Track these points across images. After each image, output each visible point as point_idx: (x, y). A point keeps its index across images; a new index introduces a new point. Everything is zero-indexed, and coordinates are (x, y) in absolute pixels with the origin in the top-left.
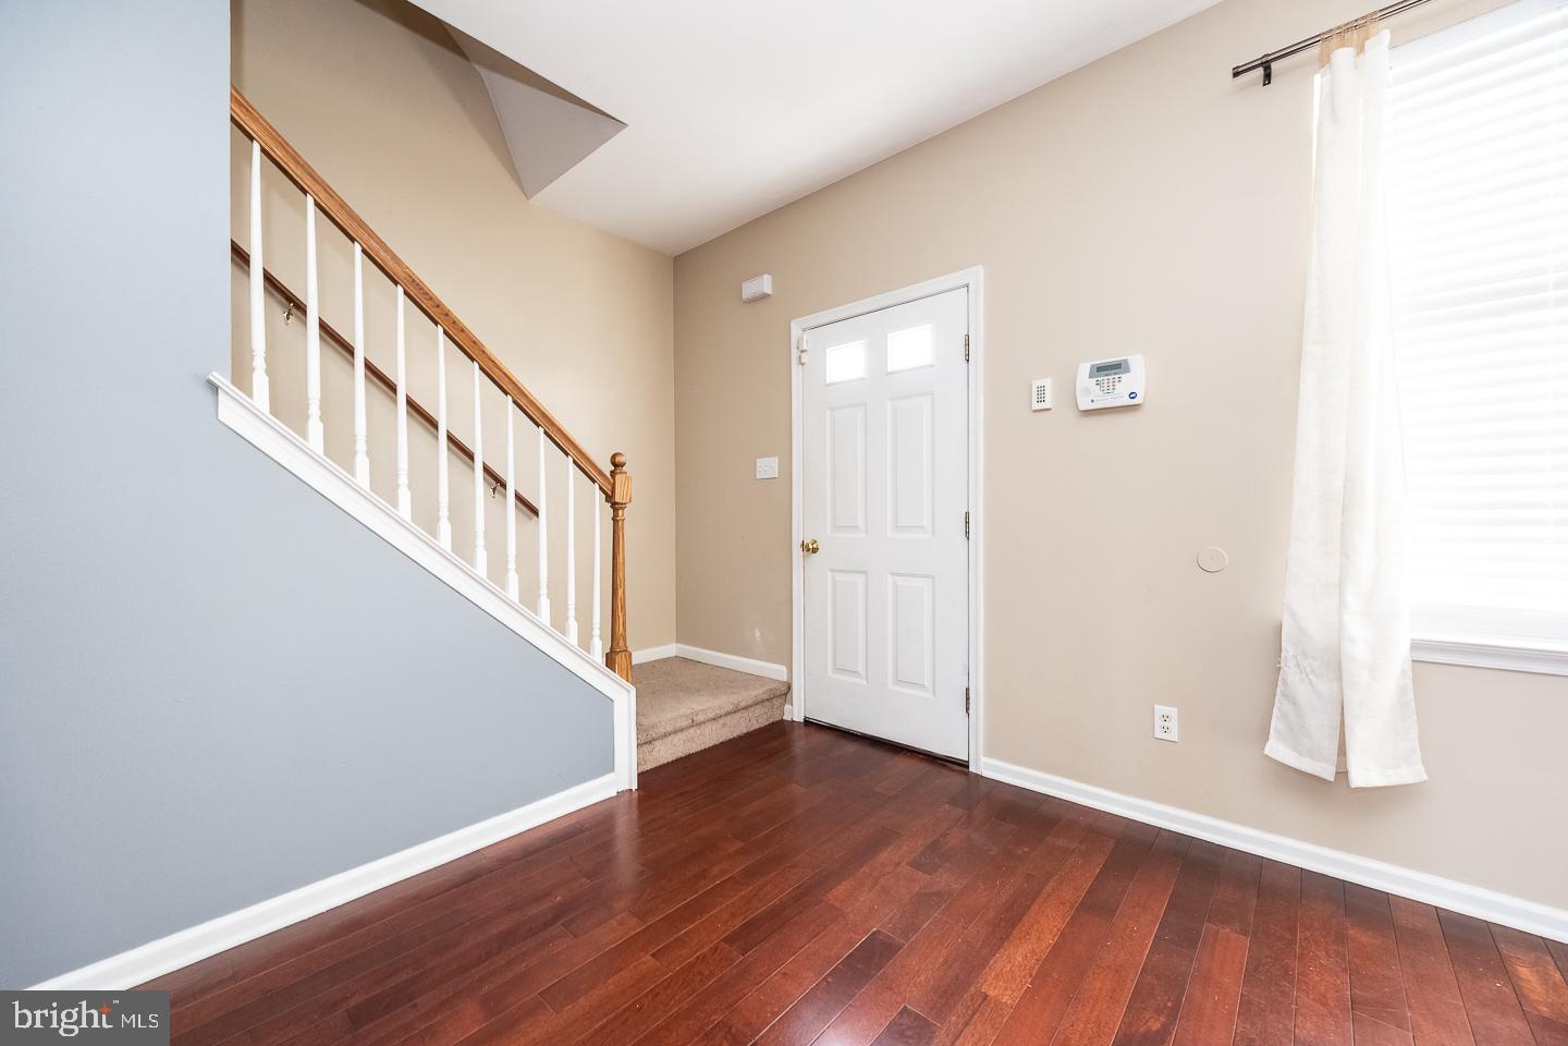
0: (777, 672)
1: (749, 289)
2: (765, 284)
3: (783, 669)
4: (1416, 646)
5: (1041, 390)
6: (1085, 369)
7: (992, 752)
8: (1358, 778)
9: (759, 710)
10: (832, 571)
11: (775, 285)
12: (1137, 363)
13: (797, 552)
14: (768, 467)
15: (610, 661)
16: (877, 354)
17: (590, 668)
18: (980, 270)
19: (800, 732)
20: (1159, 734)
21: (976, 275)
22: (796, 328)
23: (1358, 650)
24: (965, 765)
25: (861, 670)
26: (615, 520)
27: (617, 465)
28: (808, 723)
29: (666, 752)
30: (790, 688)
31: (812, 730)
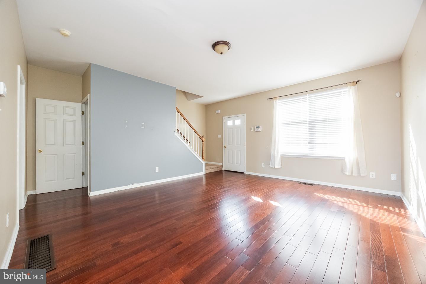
0: (221, 164)
1: (217, 112)
2: (219, 111)
3: (222, 164)
4: (281, 155)
5: (252, 129)
6: (256, 127)
7: (247, 171)
8: (276, 167)
9: (218, 168)
10: (228, 150)
11: (221, 112)
12: (261, 127)
13: (224, 148)
14: (220, 136)
15: (202, 159)
16: (234, 122)
17: (200, 159)
18: (246, 114)
19: (224, 173)
20: (263, 166)
21: (245, 114)
22: (223, 118)
23: (276, 155)
24: (244, 173)
25: (232, 163)
26: (203, 143)
27: (203, 137)
28: (225, 170)
29: (208, 171)
30: (222, 166)
31: (226, 172)
